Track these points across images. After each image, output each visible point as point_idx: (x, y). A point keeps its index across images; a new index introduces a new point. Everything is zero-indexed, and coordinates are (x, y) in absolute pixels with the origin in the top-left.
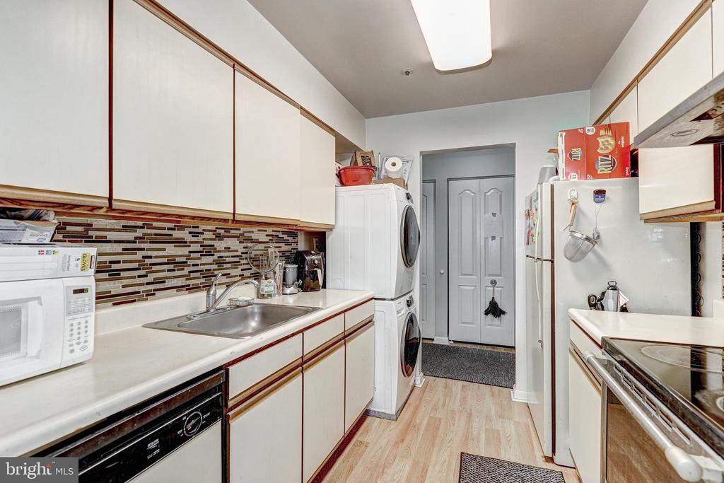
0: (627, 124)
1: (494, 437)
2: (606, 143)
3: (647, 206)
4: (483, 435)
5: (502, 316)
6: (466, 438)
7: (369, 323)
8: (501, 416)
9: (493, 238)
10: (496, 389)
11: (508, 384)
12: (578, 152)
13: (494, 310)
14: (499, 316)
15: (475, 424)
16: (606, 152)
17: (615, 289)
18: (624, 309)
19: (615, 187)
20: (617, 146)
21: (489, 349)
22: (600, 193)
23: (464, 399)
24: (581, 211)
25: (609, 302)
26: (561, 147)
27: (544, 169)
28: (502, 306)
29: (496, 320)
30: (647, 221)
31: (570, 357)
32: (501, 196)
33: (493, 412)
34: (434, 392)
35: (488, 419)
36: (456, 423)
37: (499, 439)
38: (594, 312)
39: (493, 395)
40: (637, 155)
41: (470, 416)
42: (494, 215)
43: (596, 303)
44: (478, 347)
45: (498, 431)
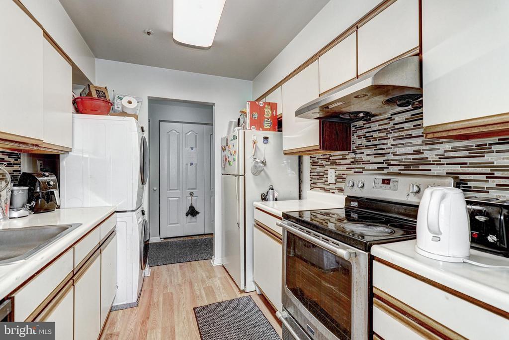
0: (276, 104)
1: (210, 291)
2: (268, 112)
3: (287, 147)
4: (203, 292)
5: (197, 215)
6: (194, 297)
7: (112, 233)
8: (210, 277)
9: (192, 164)
10: (201, 262)
11: (209, 256)
12: (256, 115)
13: (192, 212)
14: (196, 215)
15: (196, 287)
16: (268, 117)
17: (273, 189)
18: (276, 200)
19: (271, 135)
20: (272, 114)
21: (189, 238)
22: (266, 138)
23: (184, 274)
24: (258, 148)
25: (270, 197)
26: (248, 111)
27: (231, 122)
28: (197, 209)
29: (194, 219)
30: (286, 154)
31: (255, 228)
32: (196, 136)
33: (204, 276)
34: (161, 276)
35: (203, 281)
36: (183, 291)
37: (213, 291)
38: (264, 202)
39: (201, 266)
40: (281, 121)
41: (191, 284)
42: (192, 148)
43: (264, 198)
44: (182, 239)
45: (211, 287)
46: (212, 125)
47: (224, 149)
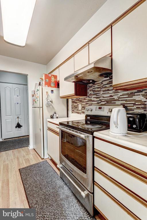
0: (57, 76)
1: (28, 160)
2: (53, 79)
3: (62, 94)
4: (24, 162)
6: (19, 164)
8: (27, 154)
9: (18, 103)
10: (23, 148)
11: (27, 145)
12: (47, 80)
13: (19, 126)
14: (20, 127)
15: (20, 160)
16: (53, 81)
17: (56, 113)
18: (57, 118)
19: (55, 89)
20: (55, 80)
21: (17, 138)
22: (52, 91)
23: (14, 155)
24: (49, 95)
25: (55, 117)
26: (44, 78)
27: (36, 84)
28: (21, 124)
29: (19, 129)
30: (61, 98)
31: (48, 131)
32: (20, 90)
33: (25, 154)
34: (2, 157)
35: (24, 157)
36: (14, 162)
37: (29, 160)
38: (52, 119)
39: (23, 150)
40: (59, 83)
41: (18, 159)
42: (18, 96)
43: (52, 117)
44: (14, 139)
45: (28, 159)
46: (27, 85)
47: (33, 96)
